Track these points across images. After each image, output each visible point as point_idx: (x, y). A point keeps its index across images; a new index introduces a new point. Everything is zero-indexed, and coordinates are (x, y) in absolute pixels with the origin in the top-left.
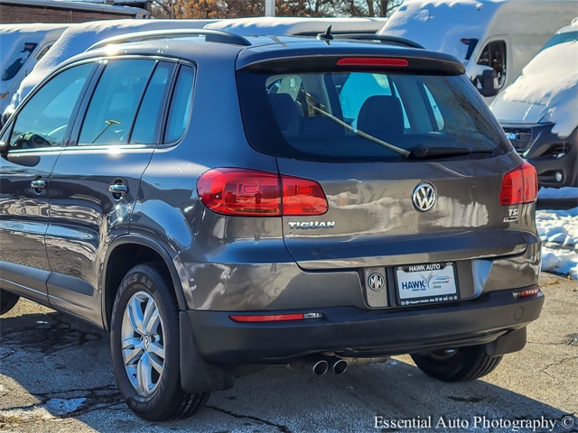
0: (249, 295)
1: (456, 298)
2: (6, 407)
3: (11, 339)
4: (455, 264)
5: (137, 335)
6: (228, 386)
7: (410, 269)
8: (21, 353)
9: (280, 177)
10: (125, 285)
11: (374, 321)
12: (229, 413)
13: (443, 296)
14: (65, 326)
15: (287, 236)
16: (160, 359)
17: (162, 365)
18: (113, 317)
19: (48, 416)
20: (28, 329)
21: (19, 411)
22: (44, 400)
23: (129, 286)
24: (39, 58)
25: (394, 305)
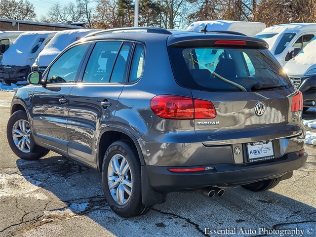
0: (176, 157)
1: (274, 157)
2: (51, 209)
3: (47, 169)
4: (272, 141)
5: (115, 175)
6: (164, 201)
7: (253, 144)
8: (54, 178)
9: (193, 99)
10: (110, 151)
11: (239, 171)
12: (159, 211)
13: (268, 157)
14: (71, 162)
15: (196, 129)
16: (129, 188)
17: (130, 191)
18: (103, 165)
19: (72, 214)
20: (54, 164)
21: (58, 211)
22: (69, 204)
23: (112, 151)
24: (45, 45)
25: (246, 162)
